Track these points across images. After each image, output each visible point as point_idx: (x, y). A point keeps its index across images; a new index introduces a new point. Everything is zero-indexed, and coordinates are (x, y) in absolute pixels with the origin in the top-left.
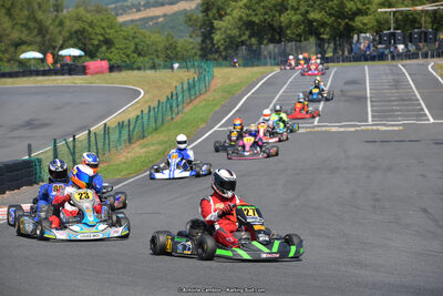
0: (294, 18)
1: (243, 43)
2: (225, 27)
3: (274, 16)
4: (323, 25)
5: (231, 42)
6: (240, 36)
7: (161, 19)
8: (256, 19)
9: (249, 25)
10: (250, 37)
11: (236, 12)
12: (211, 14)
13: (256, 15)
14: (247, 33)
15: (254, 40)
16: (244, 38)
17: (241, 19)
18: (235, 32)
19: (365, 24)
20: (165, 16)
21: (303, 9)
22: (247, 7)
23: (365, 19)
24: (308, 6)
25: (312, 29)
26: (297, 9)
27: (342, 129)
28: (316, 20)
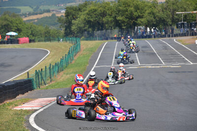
0: (110, 19)
1: (85, 30)
2: (77, 23)
3: (100, 18)
4: (124, 22)
5: (80, 30)
6: (84, 27)
7: (36, 21)
8: (92, 20)
9: (89, 22)
10: (89, 28)
11: (82, 17)
12: (69, 18)
13: (92, 18)
14: (87, 26)
15: (90, 29)
16: (86, 28)
17: (85, 19)
18: (82, 25)
19: (142, 22)
20: (38, 19)
21: (113, 15)
22: (88, 14)
23: (142, 20)
24: (116, 14)
25: (118, 24)
26: (111, 15)
27: (153, 67)
28: (120, 20)
